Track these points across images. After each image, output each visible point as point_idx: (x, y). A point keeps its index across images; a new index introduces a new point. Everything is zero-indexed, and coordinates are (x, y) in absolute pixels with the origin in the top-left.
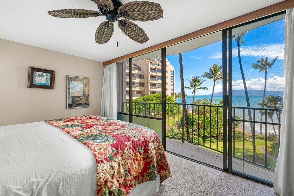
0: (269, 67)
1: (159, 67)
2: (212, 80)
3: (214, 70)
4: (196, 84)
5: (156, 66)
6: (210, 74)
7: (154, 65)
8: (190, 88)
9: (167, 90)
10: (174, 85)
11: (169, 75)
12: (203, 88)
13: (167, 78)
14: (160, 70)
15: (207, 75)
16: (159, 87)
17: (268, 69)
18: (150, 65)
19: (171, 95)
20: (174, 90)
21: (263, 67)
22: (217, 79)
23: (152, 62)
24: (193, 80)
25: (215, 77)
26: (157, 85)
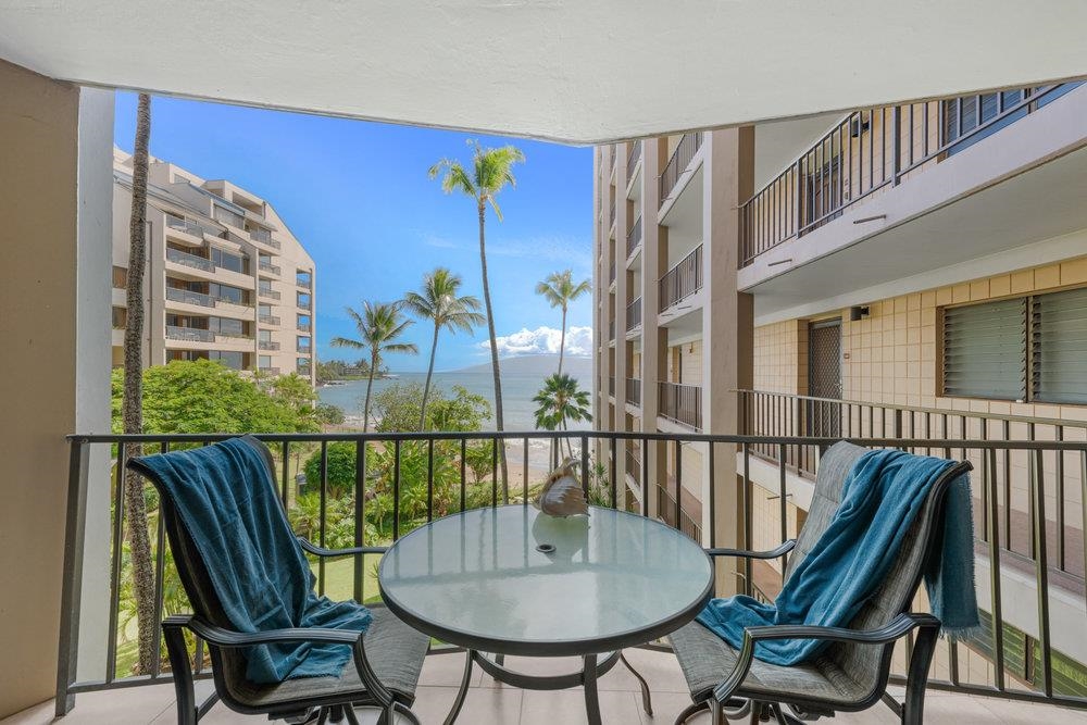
0: (572, 297)
1: (225, 246)
2: (430, 322)
3: (437, 289)
4: (378, 329)
5: (206, 236)
6: (423, 300)
7: (199, 232)
9: (274, 347)
10: (310, 330)
11: (286, 285)
12: (402, 347)
13: (277, 296)
14: (236, 258)
15: (414, 301)
16: (225, 335)
17: (570, 304)
18: (170, 224)
19: (298, 369)
20: (310, 348)
21: (560, 295)
22: (444, 318)
23: (185, 214)
24: (369, 315)
25: (438, 311)
26: (213, 327)
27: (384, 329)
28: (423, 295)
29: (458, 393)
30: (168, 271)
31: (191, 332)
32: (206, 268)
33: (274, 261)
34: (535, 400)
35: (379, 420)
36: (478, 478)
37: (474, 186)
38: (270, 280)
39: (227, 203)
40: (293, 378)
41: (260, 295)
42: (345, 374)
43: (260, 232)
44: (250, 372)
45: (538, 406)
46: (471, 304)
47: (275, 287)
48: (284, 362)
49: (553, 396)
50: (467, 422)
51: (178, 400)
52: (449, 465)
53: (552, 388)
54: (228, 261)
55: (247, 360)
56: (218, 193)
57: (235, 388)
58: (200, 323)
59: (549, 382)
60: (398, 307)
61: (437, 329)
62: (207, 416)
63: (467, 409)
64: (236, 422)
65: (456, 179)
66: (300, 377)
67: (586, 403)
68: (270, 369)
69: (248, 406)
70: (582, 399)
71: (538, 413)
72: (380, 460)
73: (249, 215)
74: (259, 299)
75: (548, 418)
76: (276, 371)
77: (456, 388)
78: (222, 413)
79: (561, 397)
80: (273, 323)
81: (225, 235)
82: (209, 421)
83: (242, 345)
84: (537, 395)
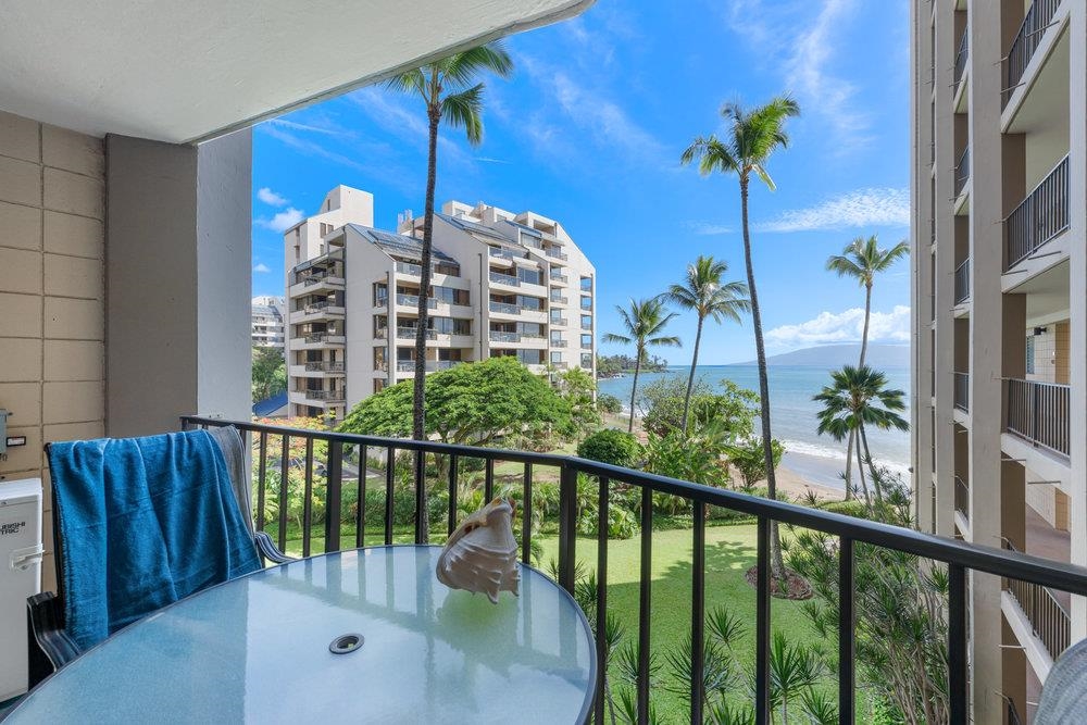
0: (879, 268)
1: (527, 265)
2: (694, 313)
3: (700, 278)
4: (643, 324)
5: (516, 259)
6: (686, 291)
7: (508, 256)
8: (627, 340)
9: (563, 344)
10: (592, 329)
11: (572, 291)
12: (666, 341)
13: (565, 301)
14: (533, 273)
15: (678, 294)
16: (527, 336)
17: (876, 276)
18: (492, 254)
19: (582, 363)
20: (592, 344)
21: (862, 268)
22: (710, 307)
23: (501, 244)
24: (635, 310)
25: (702, 301)
26: (519, 329)
27: (648, 323)
28: (687, 286)
29: (725, 387)
30: (491, 289)
31: (505, 335)
32: (514, 284)
33: (563, 271)
34: (817, 398)
35: (646, 413)
36: (749, 483)
37: (737, 159)
38: (560, 288)
39: (531, 230)
40: (577, 370)
41: (552, 301)
42: (627, 368)
43: (552, 249)
44: (543, 366)
45: (823, 406)
46: (738, 289)
47: (564, 293)
48: (570, 357)
49: (846, 395)
50: (738, 419)
51: (487, 388)
52: (713, 464)
53: (841, 383)
54: (530, 277)
55: (542, 356)
56: (523, 223)
57: (524, 380)
58: (511, 327)
59: (838, 378)
60: (660, 300)
61: (701, 319)
62: (504, 401)
63: (736, 405)
64: (523, 407)
65: (713, 159)
66: (582, 370)
67: (900, 405)
68: (560, 363)
69: (532, 394)
70: (892, 399)
71: (821, 414)
72: (643, 451)
73: (545, 236)
74: (551, 304)
75: (837, 421)
76: (564, 365)
77: (723, 382)
78: (514, 399)
79: (857, 396)
80: (562, 324)
81: (528, 256)
82: (505, 405)
83: (537, 343)
84: (820, 392)
